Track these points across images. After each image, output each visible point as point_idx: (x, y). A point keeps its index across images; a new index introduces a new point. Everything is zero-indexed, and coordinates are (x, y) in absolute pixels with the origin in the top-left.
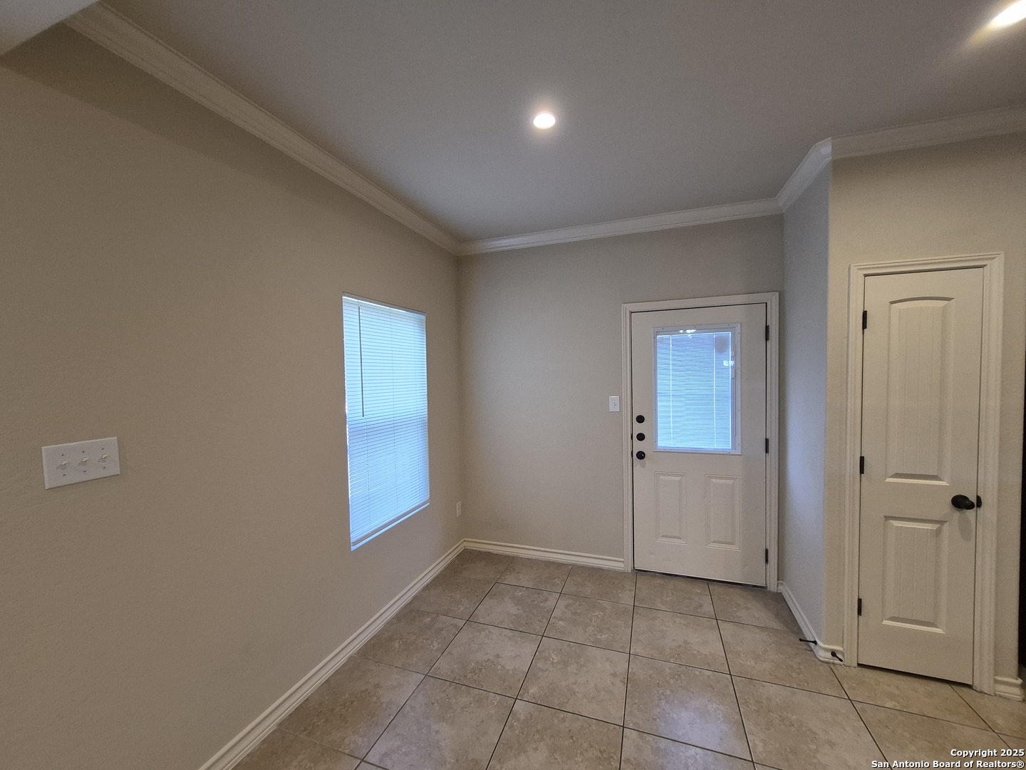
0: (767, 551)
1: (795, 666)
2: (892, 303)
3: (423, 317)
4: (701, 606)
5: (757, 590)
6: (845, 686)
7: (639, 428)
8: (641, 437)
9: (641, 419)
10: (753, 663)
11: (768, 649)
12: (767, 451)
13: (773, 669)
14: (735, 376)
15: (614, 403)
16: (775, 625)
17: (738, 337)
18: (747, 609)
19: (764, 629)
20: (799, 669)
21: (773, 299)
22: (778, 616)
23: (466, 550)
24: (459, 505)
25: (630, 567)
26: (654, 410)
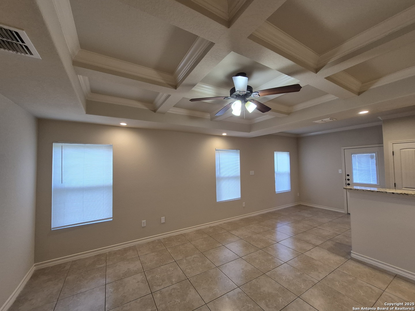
3: (289, 153)
7: (347, 177)
8: (348, 180)
9: (348, 175)
15: (340, 171)
17: (377, 155)
23: (300, 205)
24: (298, 194)
25: (346, 213)
26: (352, 173)
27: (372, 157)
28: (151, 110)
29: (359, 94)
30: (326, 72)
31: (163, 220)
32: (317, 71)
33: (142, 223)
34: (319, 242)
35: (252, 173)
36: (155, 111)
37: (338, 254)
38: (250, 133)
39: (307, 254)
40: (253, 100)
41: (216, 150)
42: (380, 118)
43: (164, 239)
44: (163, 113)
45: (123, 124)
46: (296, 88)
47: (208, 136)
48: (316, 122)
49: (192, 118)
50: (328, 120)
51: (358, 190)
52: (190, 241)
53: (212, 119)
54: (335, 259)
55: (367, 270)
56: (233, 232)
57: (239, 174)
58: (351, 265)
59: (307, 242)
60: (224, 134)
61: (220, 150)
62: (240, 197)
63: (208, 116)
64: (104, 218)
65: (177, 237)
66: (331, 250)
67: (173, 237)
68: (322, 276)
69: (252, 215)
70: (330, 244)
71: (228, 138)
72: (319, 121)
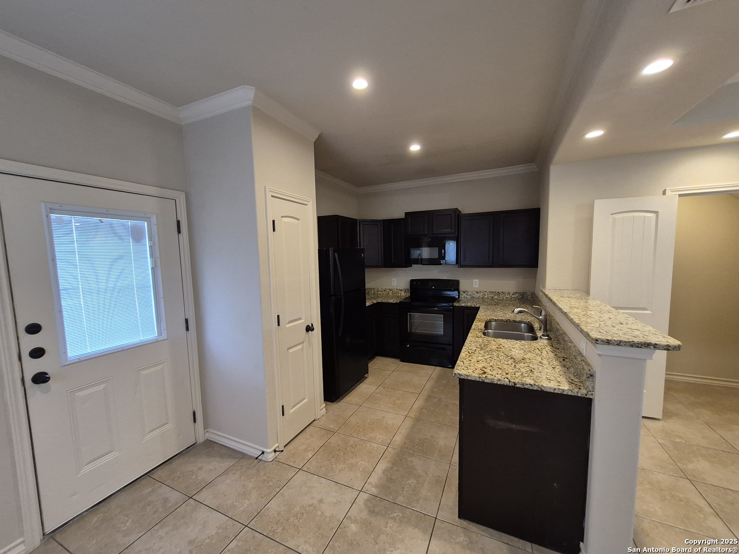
0: (194, 413)
1: (265, 478)
2: (282, 217)
4: (166, 500)
5: (190, 450)
6: (291, 464)
7: (31, 342)
8: (38, 354)
9: (34, 329)
10: (247, 501)
11: (243, 483)
12: (187, 329)
13: (259, 492)
14: (156, 266)
16: (228, 463)
17: (155, 228)
18: (200, 469)
19: (226, 472)
20: (268, 477)
21: (181, 198)
22: (222, 456)
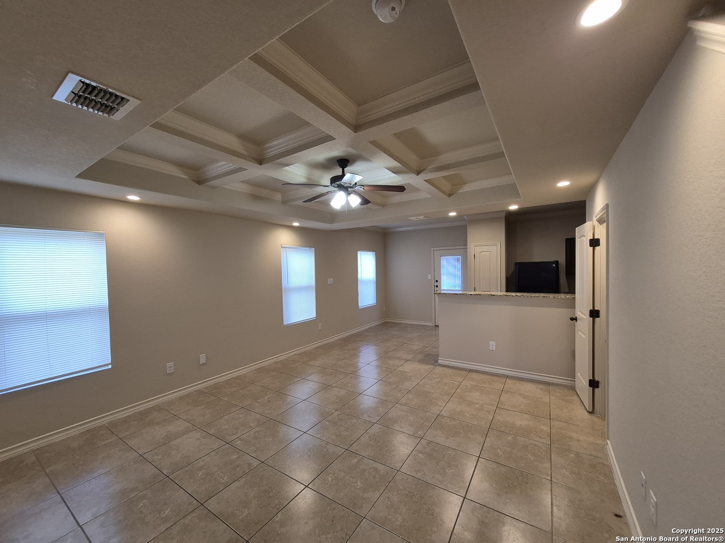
2: (480, 252)
3: (375, 253)
7: (436, 284)
8: (437, 286)
9: (437, 281)
15: (429, 277)
23: (387, 322)
24: (384, 307)
25: (434, 325)
26: (440, 279)
27: (458, 260)
28: (194, 181)
29: (450, 195)
30: (425, 176)
31: (203, 359)
32: (418, 173)
33: (168, 367)
34: (410, 357)
35: (330, 281)
36: (200, 182)
37: (428, 364)
38: (333, 224)
39: (400, 369)
40: (356, 193)
41: (282, 247)
42: (466, 218)
43: (206, 388)
44: (214, 187)
45: (133, 198)
46: (400, 189)
47: (269, 224)
48: (410, 218)
49: (256, 198)
50: (422, 217)
51: (445, 294)
52: (252, 383)
53: (284, 202)
54: (425, 368)
55: (450, 371)
56: (312, 363)
57: (313, 283)
58: (439, 370)
59: (399, 358)
60: (296, 224)
61: (287, 247)
62: (315, 316)
63: (279, 197)
64: (94, 366)
65: (229, 383)
66: (421, 361)
67: (220, 383)
68: (414, 384)
69: (331, 341)
70: (420, 356)
71: (300, 231)
72: (413, 218)
